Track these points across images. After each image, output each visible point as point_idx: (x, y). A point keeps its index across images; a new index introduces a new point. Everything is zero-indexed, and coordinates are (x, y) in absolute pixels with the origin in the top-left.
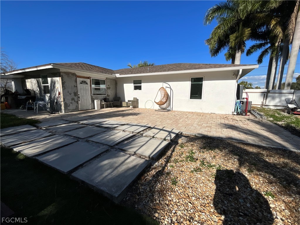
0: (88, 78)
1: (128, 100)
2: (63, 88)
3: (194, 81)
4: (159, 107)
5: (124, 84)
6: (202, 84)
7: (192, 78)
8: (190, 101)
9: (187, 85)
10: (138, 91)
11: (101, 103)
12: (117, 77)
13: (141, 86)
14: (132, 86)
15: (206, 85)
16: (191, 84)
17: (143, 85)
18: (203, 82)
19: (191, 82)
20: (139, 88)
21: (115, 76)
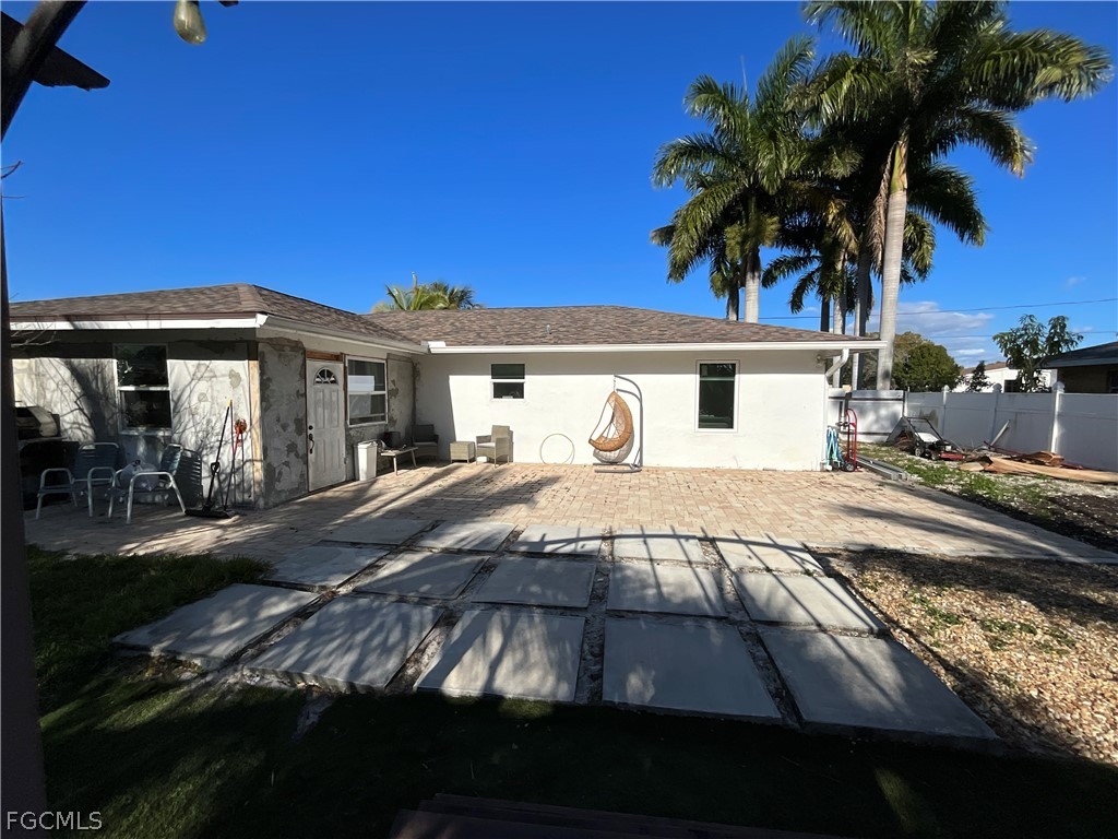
0: (338, 358)
1: (478, 438)
2: (264, 404)
3: (710, 375)
4: (595, 455)
5: (451, 377)
6: (733, 382)
7: (701, 365)
8: (699, 434)
9: (690, 384)
10: (508, 401)
11: (378, 453)
12: (433, 351)
13: (522, 384)
14: (485, 382)
15: (747, 387)
16: (701, 382)
17: (530, 382)
18: (737, 376)
19: (698, 376)
20: (517, 391)
21: (425, 350)
